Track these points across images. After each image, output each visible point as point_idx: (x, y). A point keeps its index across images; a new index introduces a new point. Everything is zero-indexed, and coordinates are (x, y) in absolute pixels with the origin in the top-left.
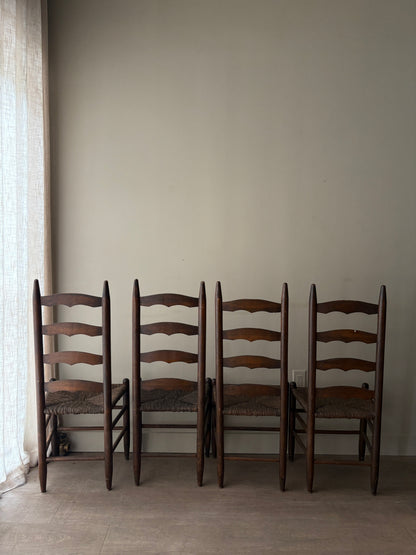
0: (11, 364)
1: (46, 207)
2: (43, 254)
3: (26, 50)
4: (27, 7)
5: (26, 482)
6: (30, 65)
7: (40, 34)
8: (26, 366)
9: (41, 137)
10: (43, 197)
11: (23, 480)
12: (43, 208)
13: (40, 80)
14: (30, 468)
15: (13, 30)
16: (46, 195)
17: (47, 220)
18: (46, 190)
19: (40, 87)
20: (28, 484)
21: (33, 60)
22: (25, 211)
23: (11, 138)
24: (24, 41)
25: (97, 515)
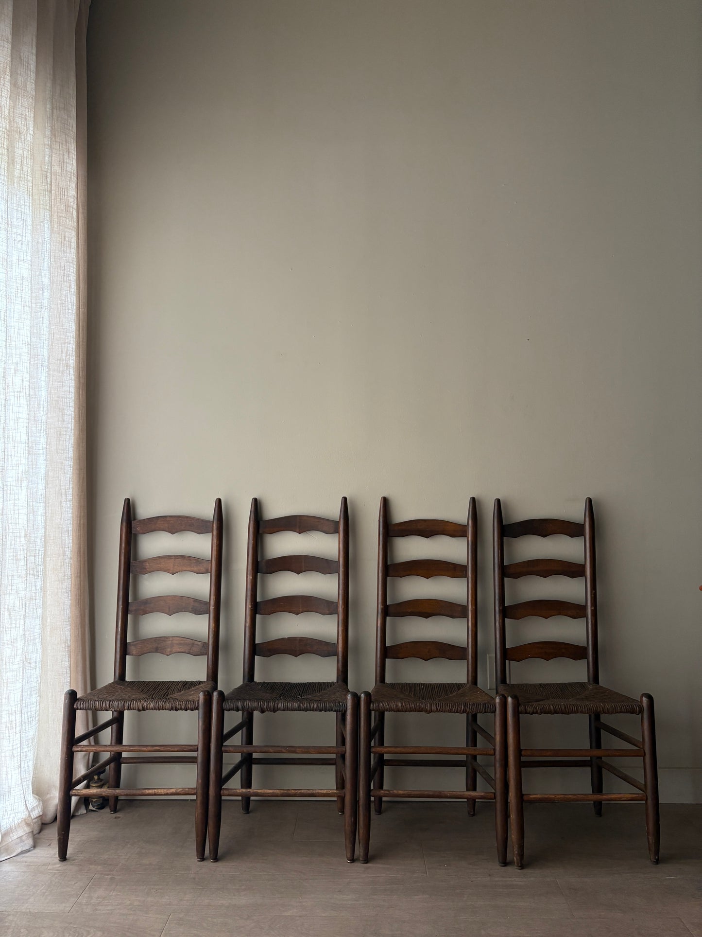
0: (13, 642)
1: (78, 389)
2: (71, 463)
3: (51, 149)
4: (54, 81)
5: (34, 847)
6: (56, 168)
7: (73, 122)
8: (39, 646)
9: (73, 278)
10: (72, 371)
11: (29, 842)
12: (73, 390)
13: (72, 192)
14: (43, 825)
15: (30, 115)
16: (78, 370)
17: (79, 408)
18: (78, 362)
19: (73, 203)
20: (37, 851)
21: (62, 163)
22: (44, 393)
23: (23, 279)
24: (48, 133)
25: (150, 899)
